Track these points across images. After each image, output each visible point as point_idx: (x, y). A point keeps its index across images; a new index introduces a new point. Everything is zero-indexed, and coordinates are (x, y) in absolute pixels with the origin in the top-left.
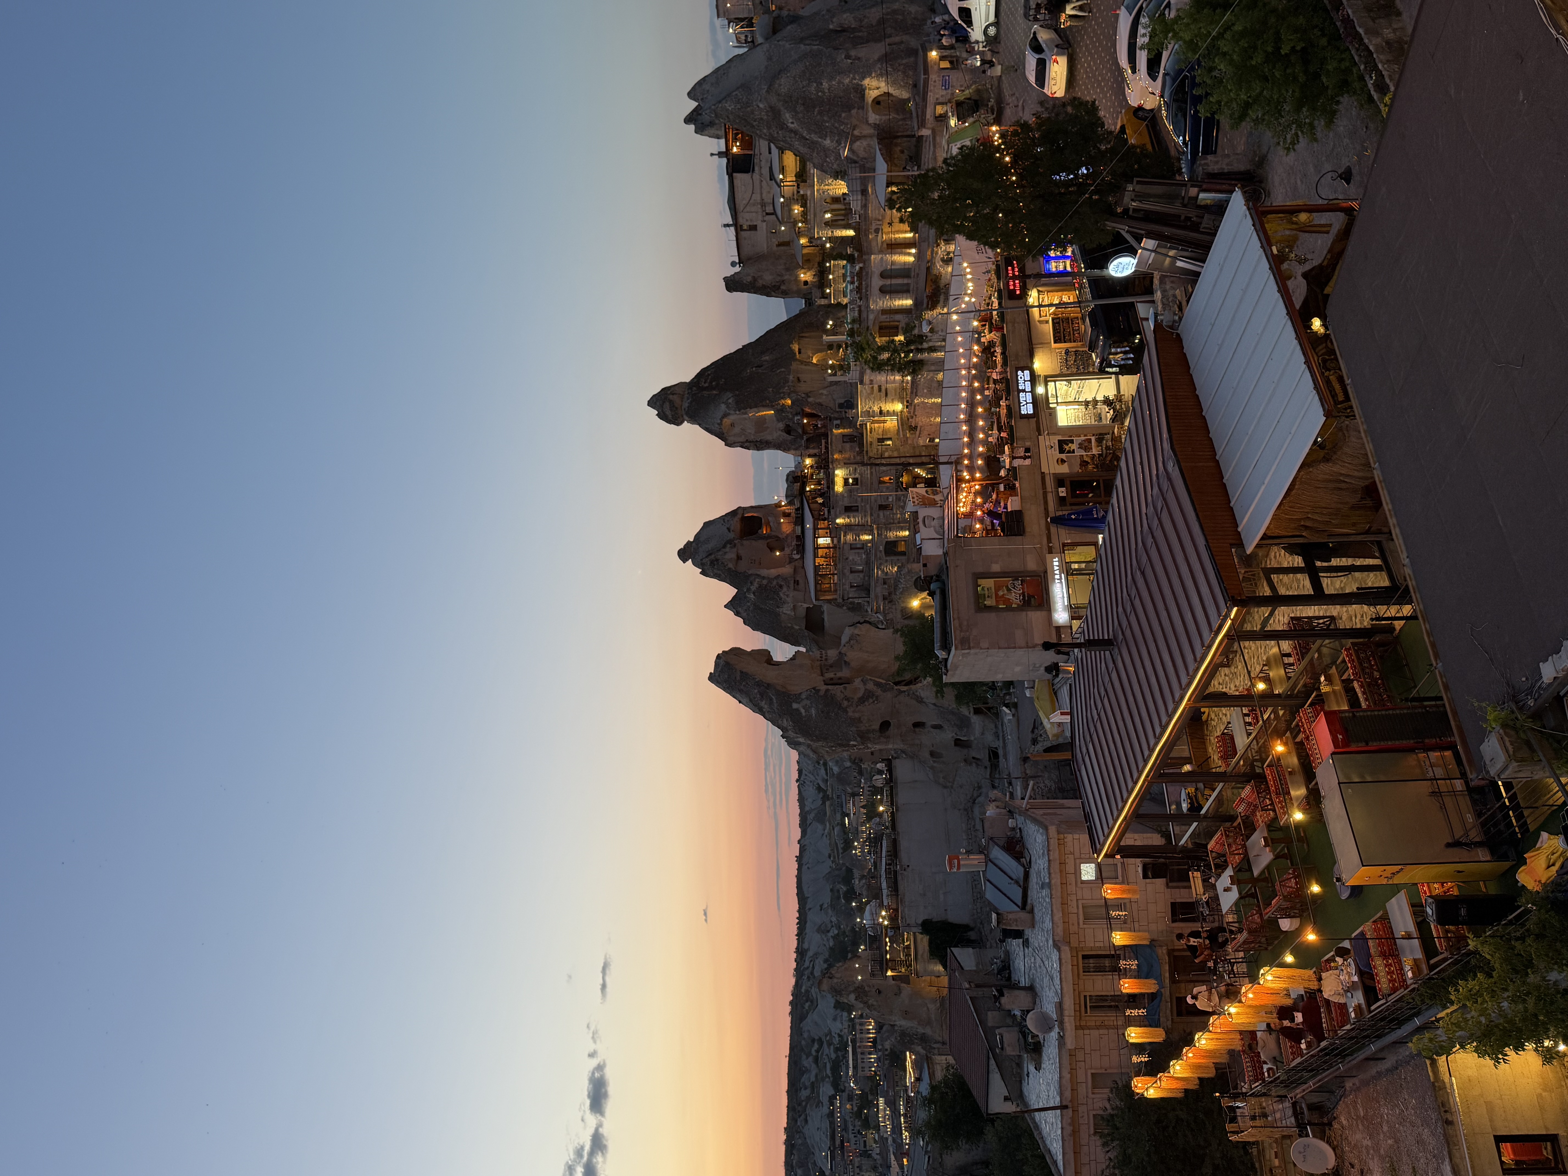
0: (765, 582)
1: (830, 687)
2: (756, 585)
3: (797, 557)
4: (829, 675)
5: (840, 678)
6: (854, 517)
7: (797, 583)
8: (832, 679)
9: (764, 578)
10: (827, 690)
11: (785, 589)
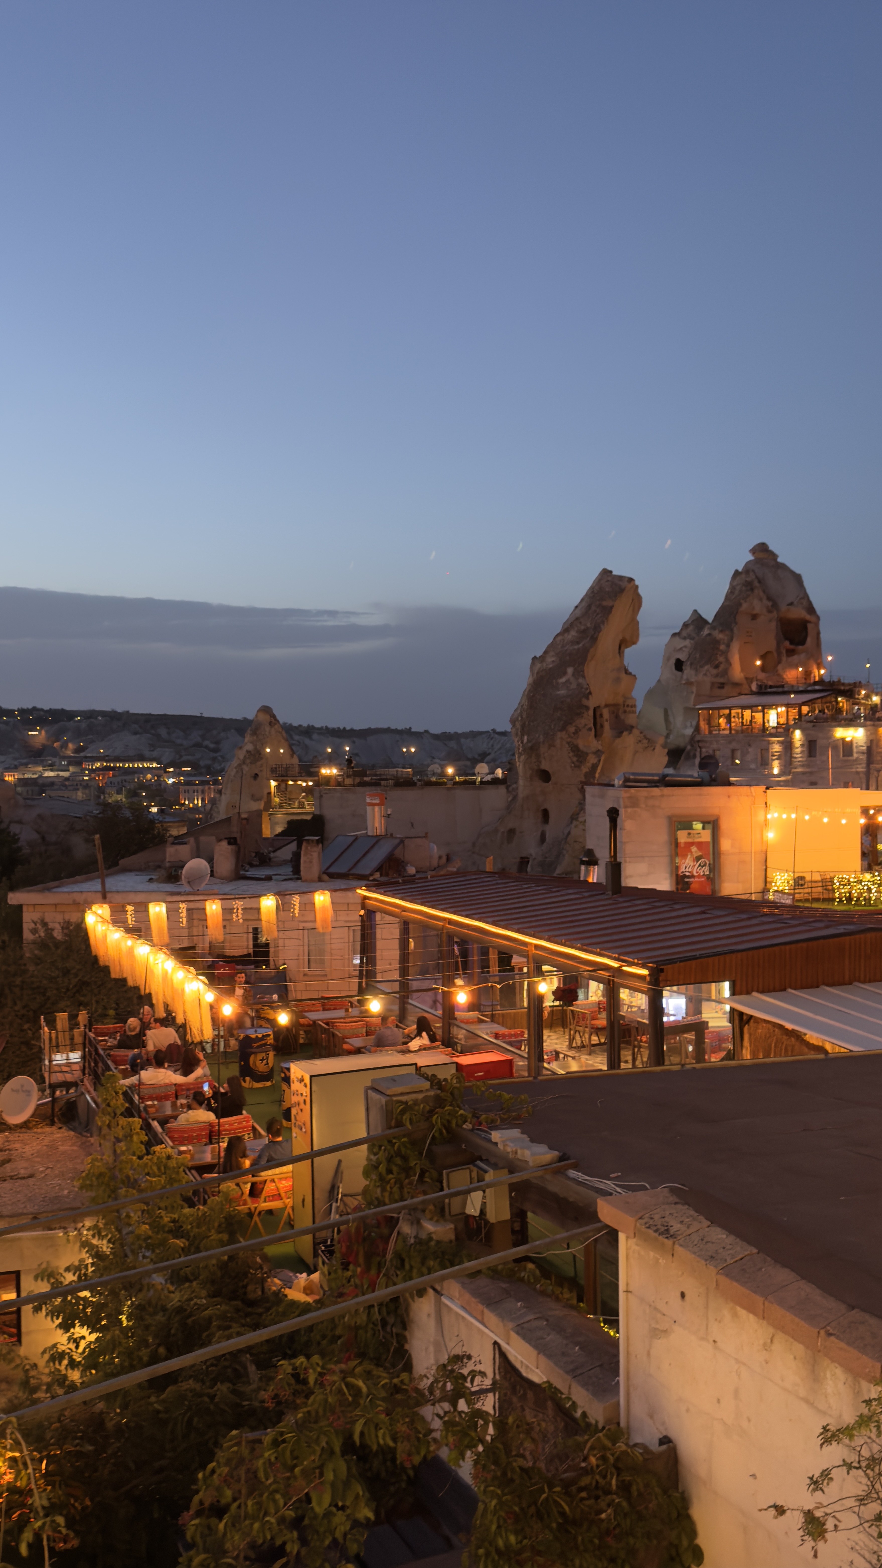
0: (722, 647)
1: (591, 712)
2: (720, 636)
3: (754, 687)
4: (606, 713)
5: (602, 726)
6: (802, 752)
7: (722, 686)
8: (601, 715)
9: (728, 646)
10: (587, 708)
11: (714, 671)
